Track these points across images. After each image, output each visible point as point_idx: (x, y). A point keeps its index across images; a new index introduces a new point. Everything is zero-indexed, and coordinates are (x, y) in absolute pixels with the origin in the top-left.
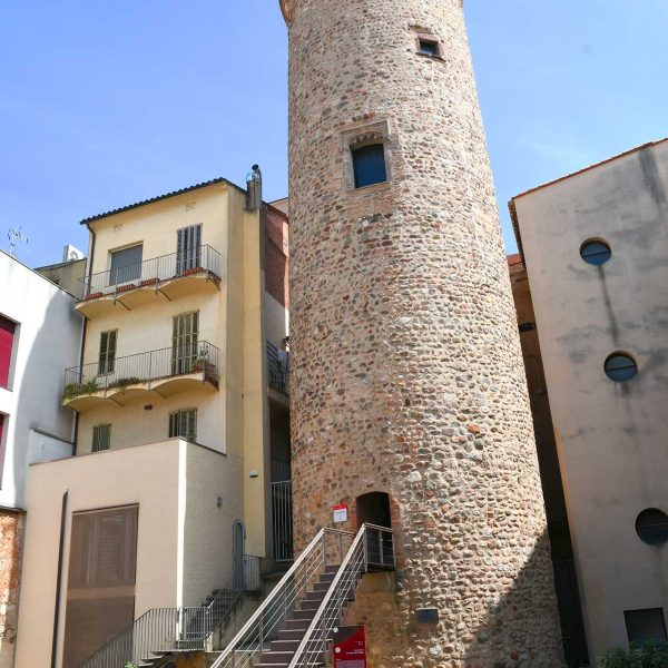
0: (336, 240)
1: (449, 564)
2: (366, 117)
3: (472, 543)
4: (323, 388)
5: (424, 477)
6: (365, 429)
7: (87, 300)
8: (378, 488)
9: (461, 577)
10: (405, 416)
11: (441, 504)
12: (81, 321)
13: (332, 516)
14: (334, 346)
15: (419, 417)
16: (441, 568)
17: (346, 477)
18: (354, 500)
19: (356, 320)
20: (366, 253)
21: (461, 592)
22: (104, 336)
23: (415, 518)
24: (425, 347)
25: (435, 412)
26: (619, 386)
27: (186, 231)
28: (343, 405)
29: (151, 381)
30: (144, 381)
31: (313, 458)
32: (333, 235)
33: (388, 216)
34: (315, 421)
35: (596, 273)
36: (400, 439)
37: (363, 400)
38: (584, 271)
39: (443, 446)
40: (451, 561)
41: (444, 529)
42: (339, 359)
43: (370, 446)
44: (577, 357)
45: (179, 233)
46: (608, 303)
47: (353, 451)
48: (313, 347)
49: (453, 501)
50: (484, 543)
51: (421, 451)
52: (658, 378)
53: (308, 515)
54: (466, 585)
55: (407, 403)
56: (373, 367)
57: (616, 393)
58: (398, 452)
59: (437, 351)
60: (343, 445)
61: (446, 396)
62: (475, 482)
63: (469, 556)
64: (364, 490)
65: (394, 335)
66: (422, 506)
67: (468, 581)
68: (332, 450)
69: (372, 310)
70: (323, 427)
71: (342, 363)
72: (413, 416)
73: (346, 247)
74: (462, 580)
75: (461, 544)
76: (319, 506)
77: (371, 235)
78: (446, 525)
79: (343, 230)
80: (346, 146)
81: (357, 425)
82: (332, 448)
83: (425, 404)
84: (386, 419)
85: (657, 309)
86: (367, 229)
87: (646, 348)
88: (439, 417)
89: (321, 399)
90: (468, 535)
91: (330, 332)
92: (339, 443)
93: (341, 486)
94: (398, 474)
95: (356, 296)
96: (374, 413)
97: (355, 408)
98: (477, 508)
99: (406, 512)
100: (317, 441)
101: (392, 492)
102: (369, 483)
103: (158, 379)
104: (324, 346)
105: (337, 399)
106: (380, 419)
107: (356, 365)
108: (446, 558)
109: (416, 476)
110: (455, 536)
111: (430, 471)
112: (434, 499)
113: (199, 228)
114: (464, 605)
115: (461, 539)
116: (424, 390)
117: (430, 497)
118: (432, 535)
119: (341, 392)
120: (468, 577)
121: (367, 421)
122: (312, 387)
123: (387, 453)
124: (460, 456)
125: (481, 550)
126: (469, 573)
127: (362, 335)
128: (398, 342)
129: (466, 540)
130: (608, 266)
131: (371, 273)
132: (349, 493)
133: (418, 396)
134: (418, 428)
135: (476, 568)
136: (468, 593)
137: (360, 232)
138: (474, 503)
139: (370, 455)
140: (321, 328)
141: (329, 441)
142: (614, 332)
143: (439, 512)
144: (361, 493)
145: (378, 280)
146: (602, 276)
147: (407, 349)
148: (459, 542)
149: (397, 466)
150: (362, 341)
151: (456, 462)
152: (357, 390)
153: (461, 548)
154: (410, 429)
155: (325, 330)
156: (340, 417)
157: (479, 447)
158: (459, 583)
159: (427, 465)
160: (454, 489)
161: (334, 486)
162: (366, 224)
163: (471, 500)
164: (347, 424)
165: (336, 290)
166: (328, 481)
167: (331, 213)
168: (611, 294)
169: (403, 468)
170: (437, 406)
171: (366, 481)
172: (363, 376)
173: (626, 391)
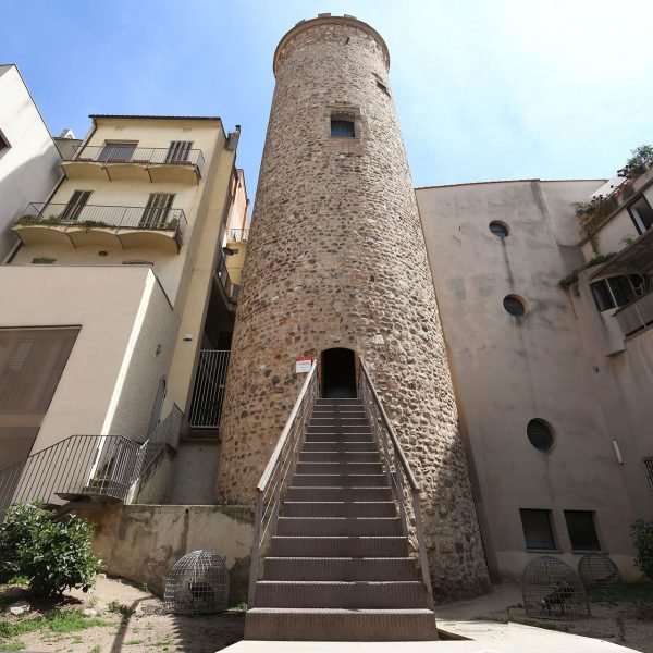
0: (316, 162)
1: (410, 428)
2: (345, 103)
3: (427, 411)
4: (294, 258)
5: (386, 341)
6: (334, 293)
7: (76, 160)
8: (344, 344)
9: (420, 443)
10: (370, 288)
11: (401, 369)
12: (59, 176)
13: (293, 366)
14: (309, 228)
15: (382, 292)
16: (403, 431)
17: (312, 332)
18: (319, 353)
19: (330, 213)
20: (341, 174)
21: (421, 459)
22: (77, 194)
23: (379, 377)
24: (385, 242)
25: (394, 291)
26: (514, 318)
27: (179, 143)
28: (314, 271)
29: (120, 228)
30: (113, 227)
31: (276, 314)
32: (314, 159)
33: (360, 156)
34: (282, 284)
35: (500, 242)
36: (367, 306)
37: (333, 270)
38: (491, 239)
39: (401, 319)
40: (410, 425)
41: (405, 392)
42: (313, 238)
43: (339, 307)
44: (485, 292)
45: (173, 143)
46: (507, 262)
47: (321, 310)
48: (286, 228)
49: (410, 368)
50: (435, 414)
51: (384, 319)
52: (543, 319)
53: (263, 367)
54: (425, 453)
55: (372, 279)
56: (344, 247)
57: (512, 322)
58: (364, 316)
59: (393, 248)
60: (311, 304)
61: (401, 282)
62: (424, 356)
63: (424, 423)
64: (330, 345)
65: (362, 229)
66: (385, 367)
67: (425, 448)
68: (299, 307)
69: (345, 208)
70: (290, 287)
71: (315, 240)
72: (377, 289)
73: (325, 167)
74: (422, 446)
75: (418, 409)
76: (278, 357)
77: (346, 163)
78: (407, 389)
79: (323, 157)
80: (329, 113)
81: (326, 288)
82: (299, 305)
83: (387, 283)
84: (355, 288)
85: (540, 274)
86: (342, 160)
87: (534, 297)
88: (397, 296)
89: (291, 266)
90: (423, 403)
91: (305, 218)
92: (307, 301)
93: (306, 340)
94: (363, 335)
95: (332, 198)
96: (343, 281)
97: (327, 274)
98: (427, 380)
99: (371, 371)
100: (282, 299)
101: (358, 349)
102: (335, 339)
103: (127, 228)
104: (298, 228)
105: (308, 266)
106: (348, 287)
107: (329, 244)
108: (407, 421)
109: (379, 339)
110: (413, 401)
111: (391, 338)
112: (394, 363)
113: (190, 144)
114: (425, 473)
115: (417, 405)
116: (385, 272)
117: (391, 360)
118: (395, 396)
119: (312, 262)
120: (426, 444)
121: (337, 286)
122: (283, 257)
123: (354, 315)
124: (413, 332)
125: (433, 420)
126: (426, 440)
127: (335, 224)
128: (365, 234)
129: (421, 407)
130: (507, 239)
131: (345, 186)
132: (314, 347)
133: (381, 276)
134: (380, 300)
135: (431, 436)
136: (427, 461)
137: (337, 160)
138: (424, 375)
139: (338, 315)
140: (296, 215)
141: (297, 299)
142: (511, 281)
143: (399, 375)
144: (328, 347)
145: (350, 191)
146: (504, 244)
147: (372, 240)
148: (416, 407)
149: (364, 328)
150: (335, 228)
151: (410, 336)
152: (327, 262)
153: (418, 414)
154: (374, 299)
155: (301, 217)
156: (309, 281)
157: (425, 329)
158: (420, 449)
159: (389, 332)
160: (410, 358)
161: (298, 339)
162: (342, 157)
163: (423, 372)
164: (317, 287)
165: (314, 191)
166: (292, 334)
167: (313, 148)
168: (510, 257)
169: (369, 330)
170: (395, 287)
171: (332, 337)
172: (335, 252)
173: (519, 323)
